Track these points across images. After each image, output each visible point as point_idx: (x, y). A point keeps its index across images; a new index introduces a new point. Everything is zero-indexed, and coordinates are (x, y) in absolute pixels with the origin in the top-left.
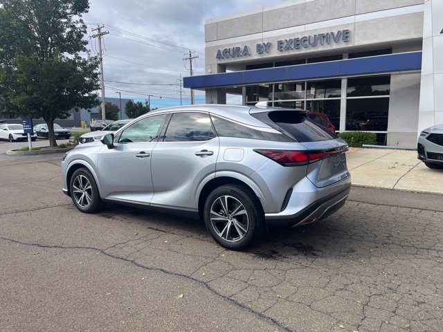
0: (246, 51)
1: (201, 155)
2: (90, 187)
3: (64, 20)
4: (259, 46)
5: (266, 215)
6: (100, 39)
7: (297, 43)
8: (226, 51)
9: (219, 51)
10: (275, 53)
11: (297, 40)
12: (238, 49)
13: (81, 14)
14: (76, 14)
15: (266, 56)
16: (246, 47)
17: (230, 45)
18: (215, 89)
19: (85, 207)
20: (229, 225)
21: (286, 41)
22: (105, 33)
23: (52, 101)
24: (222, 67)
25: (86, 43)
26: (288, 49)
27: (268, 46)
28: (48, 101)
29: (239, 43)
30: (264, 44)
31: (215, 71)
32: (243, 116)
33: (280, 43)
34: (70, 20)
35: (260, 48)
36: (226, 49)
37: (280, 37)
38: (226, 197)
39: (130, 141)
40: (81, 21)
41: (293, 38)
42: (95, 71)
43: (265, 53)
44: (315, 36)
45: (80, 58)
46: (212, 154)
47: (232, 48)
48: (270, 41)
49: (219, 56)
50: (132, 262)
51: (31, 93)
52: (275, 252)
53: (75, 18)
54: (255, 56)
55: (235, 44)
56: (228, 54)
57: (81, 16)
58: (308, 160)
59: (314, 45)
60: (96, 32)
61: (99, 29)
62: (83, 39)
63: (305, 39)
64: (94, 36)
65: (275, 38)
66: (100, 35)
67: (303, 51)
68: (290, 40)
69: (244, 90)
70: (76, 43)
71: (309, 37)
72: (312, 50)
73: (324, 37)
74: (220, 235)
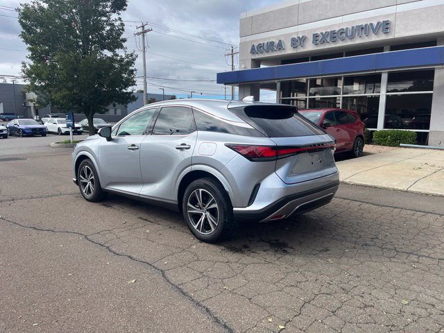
0: (280, 46)
1: (181, 149)
2: (93, 177)
3: (104, 18)
4: (293, 40)
5: (234, 209)
6: (144, 36)
7: (333, 36)
8: (260, 46)
9: (253, 46)
10: (310, 47)
11: (334, 32)
12: (272, 43)
13: (120, 12)
14: (114, 12)
15: (301, 50)
16: (280, 41)
17: (265, 39)
18: (248, 85)
19: (89, 196)
20: (203, 218)
21: (322, 33)
22: (149, 30)
23: (91, 97)
24: (257, 62)
25: (124, 40)
26: (323, 42)
27: (303, 39)
28: (87, 96)
29: (273, 37)
30: (299, 37)
31: (249, 67)
32: (221, 110)
33: (316, 36)
34: (109, 18)
35: (296, 42)
36: (260, 44)
37: (316, 29)
38: (201, 190)
39: (128, 134)
40: (120, 19)
41: (329, 30)
42: (131, 68)
43: (299, 47)
44: (353, 27)
45: (118, 55)
46: (189, 148)
47: (266, 42)
48: (306, 35)
49: (253, 51)
50: (108, 247)
51: (70, 89)
52: (246, 247)
53: (114, 16)
54: (289, 50)
55: (269, 38)
56: (262, 48)
57: (119, 14)
58: (277, 155)
59: (352, 37)
60: (140, 30)
61: (143, 27)
62: (122, 37)
63: (342, 32)
64: (138, 34)
65: (311, 30)
66: (144, 32)
67: (340, 44)
68: (326, 32)
69: (278, 85)
70: (115, 41)
71: (347, 28)
72: (349, 43)
73: (362, 28)
74: (196, 227)
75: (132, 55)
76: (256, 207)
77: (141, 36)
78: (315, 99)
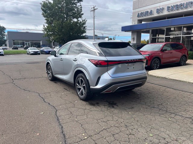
0: (151, 13)
2: (51, 71)
3: (75, 5)
4: (157, 10)
5: (91, 87)
7: (177, 7)
8: (142, 13)
9: (139, 13)
10: (166, 13)
11: (177, 5)
12: (147, 12)
13: (81, 2)
14: (78, 2)
15: (161, 14)
16: (151, 10)
17: (144, 10)
18: (135, 32)
19: (50, 78)
21: (171, 6)
22: (96, 9)
24: (140, 21)
25: (83, 14)
26: (172, 10)
27: (163, 9)
29: (148, 9)
30: (160, 8)
31: (136, 23)
33: (168, 8)
34: (77, 5)
35: (158, 11)
36: (142, 12)
37: (169, 4)
38: (80, 78)
40: (81, 5)
41: (175, 5)
43: (161, 13)
44: (187, 3)
45: (79, 21)
46: (77, 60)
47: (144, 12)
48: (163, 7)
49: (138, 16)
51: (60, 35)
53: (78, 4)
54: (156, 15)
55: (146, 9)
56: (142, 15)
57: (80, 3)
59: (186, 8)
61: (94, 8)
63: (181, 5)
65: (166, 5)
66: (94, 10)
67: (180, 11)
68: (174, 5)
69: (151, 31)
70: (79, 14)
71: (184, 3)
72: (185, 10)
73: (192, 3)
74: (79, 93)
75: (84, 20)
76: (99, 86)
77: (93, 12)
78: (170, 37)
